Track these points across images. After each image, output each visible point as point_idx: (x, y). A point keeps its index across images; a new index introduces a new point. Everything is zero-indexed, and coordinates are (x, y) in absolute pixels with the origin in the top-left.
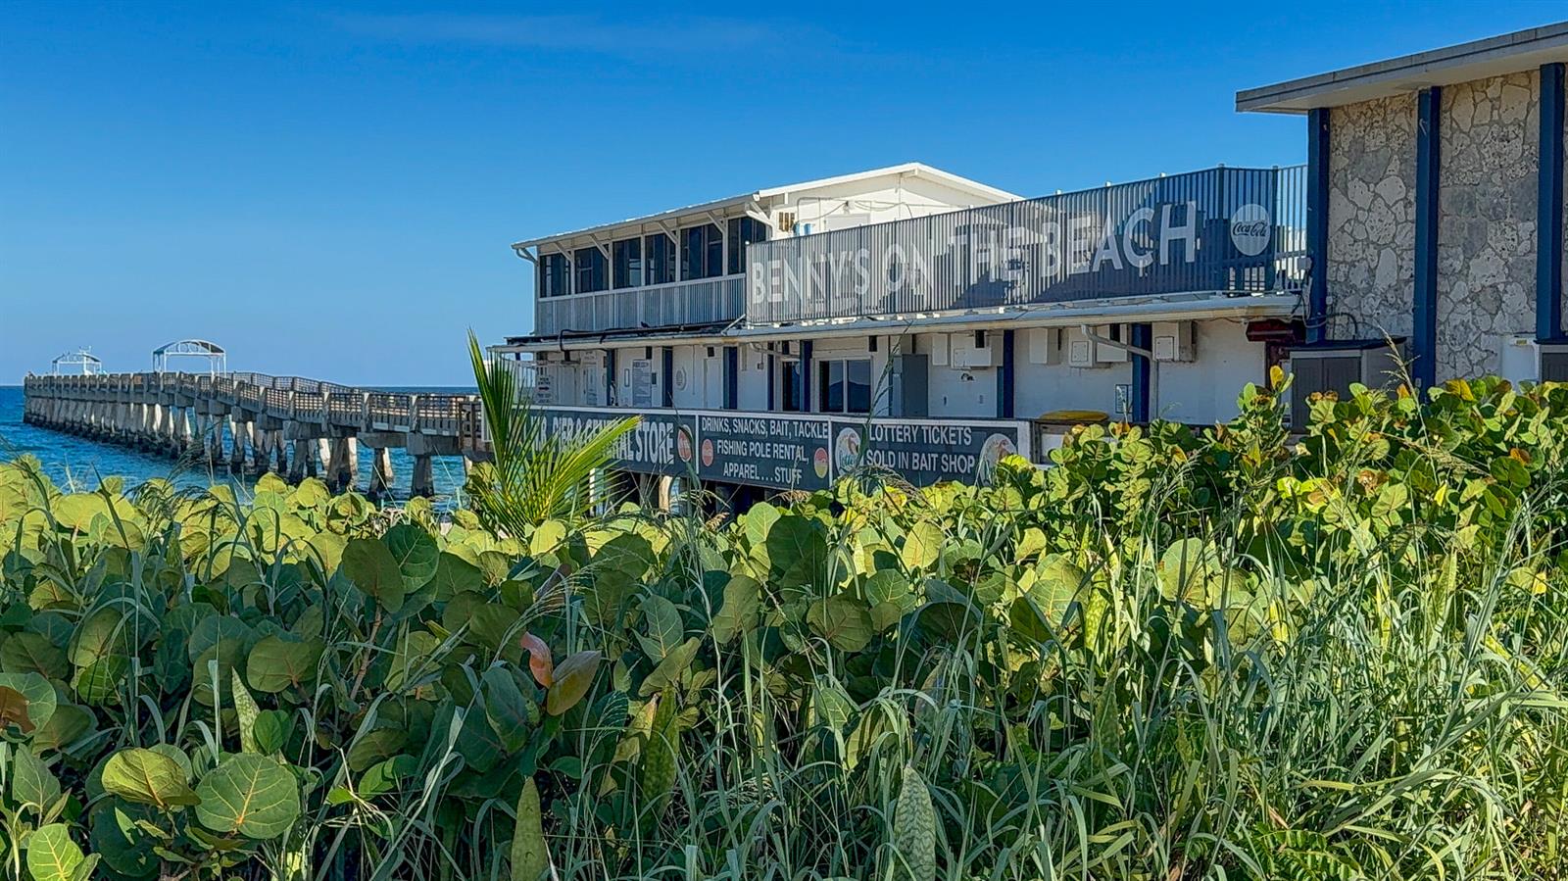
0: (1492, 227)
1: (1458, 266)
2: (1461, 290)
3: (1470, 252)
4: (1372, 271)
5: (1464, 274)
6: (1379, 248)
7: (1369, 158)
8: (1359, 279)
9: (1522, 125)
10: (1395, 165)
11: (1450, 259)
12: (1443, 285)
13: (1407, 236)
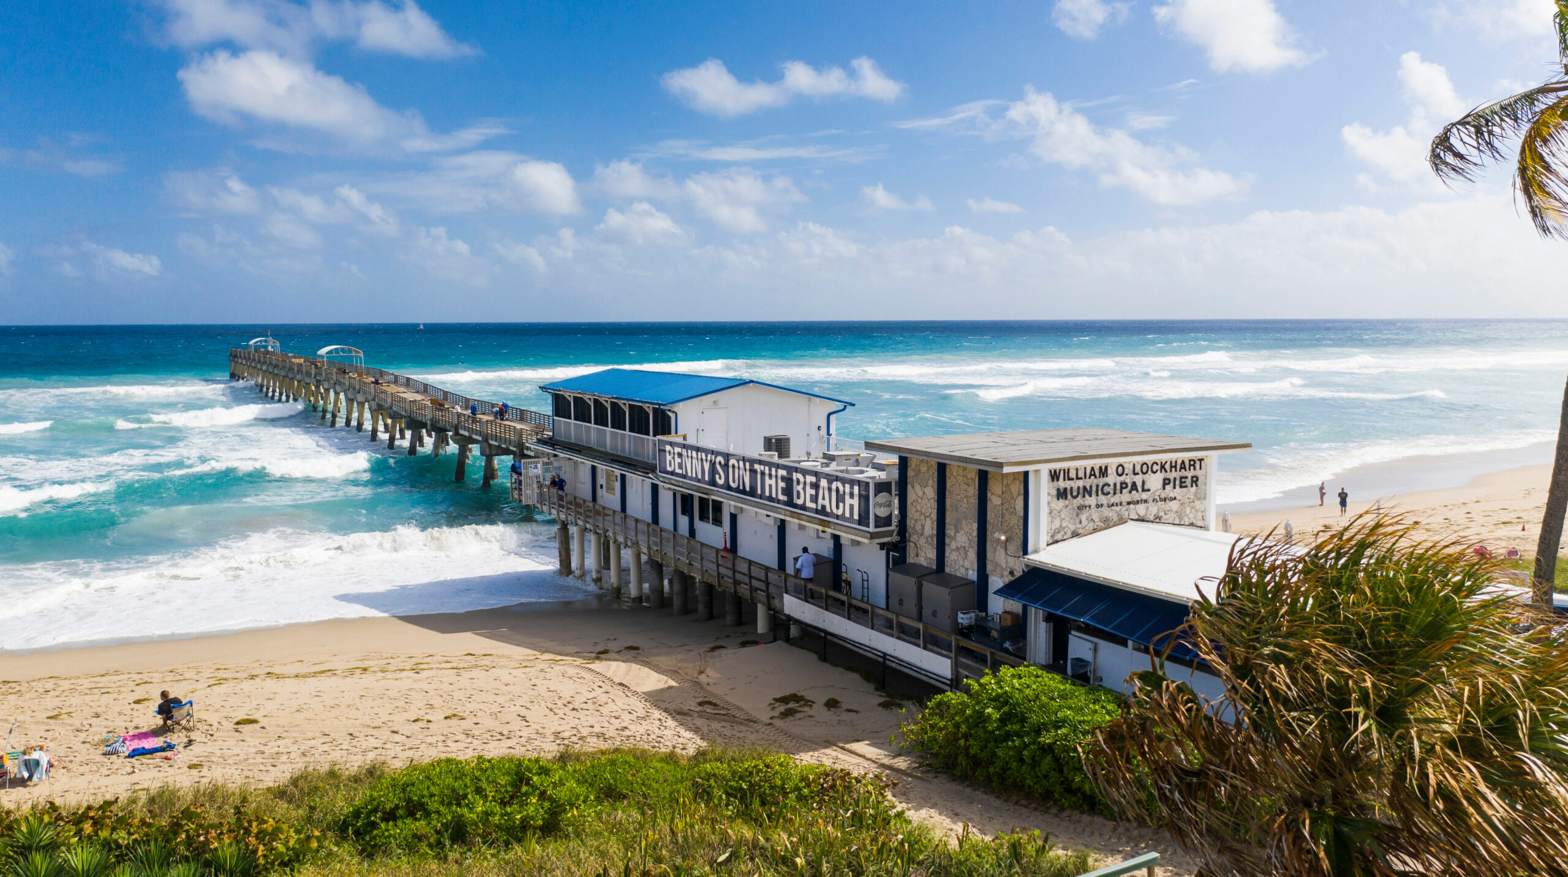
0: (964, 522)
1: (952, 534)
2: (953, 545)
3: (957, 531)
4: (923, 526)
5: (954, 538)
6: (926, 517)
7: (922, 475)
8: (918, 527)
9: (973, 480)
10: (930, 482)
11: (950, 531)
12: (947, 541)
13: (934, 516)
